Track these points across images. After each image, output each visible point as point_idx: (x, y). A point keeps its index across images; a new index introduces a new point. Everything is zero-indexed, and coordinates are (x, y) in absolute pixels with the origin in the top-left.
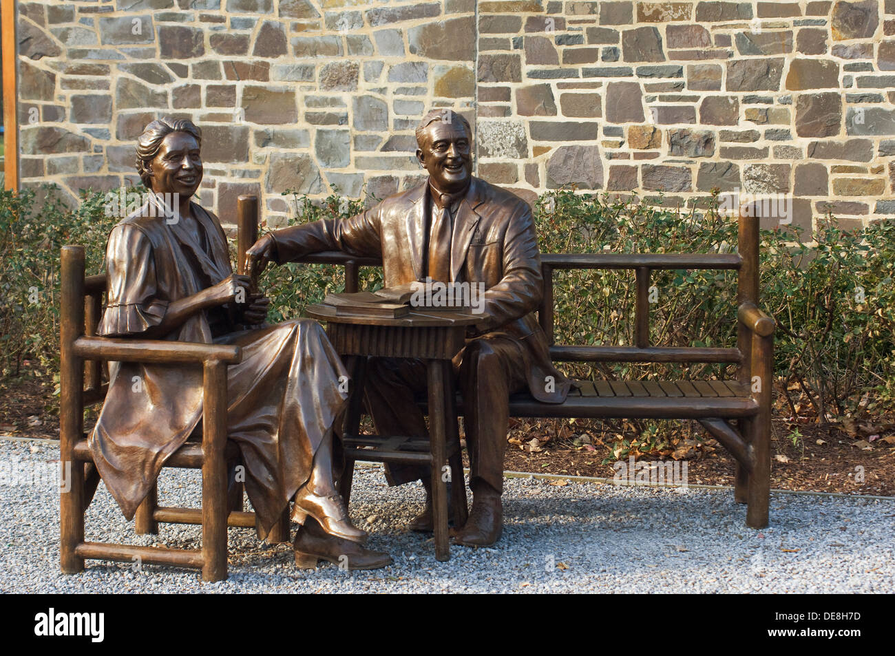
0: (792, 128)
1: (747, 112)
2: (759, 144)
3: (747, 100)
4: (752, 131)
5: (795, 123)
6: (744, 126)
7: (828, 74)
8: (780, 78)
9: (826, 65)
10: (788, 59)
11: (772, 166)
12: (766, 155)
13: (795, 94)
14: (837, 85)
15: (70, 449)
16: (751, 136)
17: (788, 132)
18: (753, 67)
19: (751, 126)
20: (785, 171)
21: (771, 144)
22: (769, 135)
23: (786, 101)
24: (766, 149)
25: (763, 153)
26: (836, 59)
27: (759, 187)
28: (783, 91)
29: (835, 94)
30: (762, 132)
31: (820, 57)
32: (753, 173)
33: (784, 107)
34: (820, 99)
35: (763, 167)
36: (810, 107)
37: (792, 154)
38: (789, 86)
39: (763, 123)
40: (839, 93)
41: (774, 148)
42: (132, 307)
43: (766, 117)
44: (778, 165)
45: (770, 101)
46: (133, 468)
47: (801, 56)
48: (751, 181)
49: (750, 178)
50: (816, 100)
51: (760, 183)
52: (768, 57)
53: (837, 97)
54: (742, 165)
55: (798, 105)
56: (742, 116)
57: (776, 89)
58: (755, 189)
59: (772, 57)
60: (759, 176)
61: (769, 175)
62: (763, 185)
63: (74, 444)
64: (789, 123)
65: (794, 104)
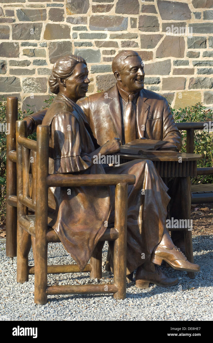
0: (47, 59)
1: (24, 51)
2: (30, 67)
3: (23, 45)
4: (26, 60)
5: (48, 57)
6: (22, 58)
7: (65, 32)
8: (40, 33)
9: (64, 27)
10: (44, 24)
11: (37, 78)
12: (34, 73)
13: (48, 42)
14: (70, 38)
15: (44, 236)
16: (26, 63)
17: (45, 61)
18: (26, 28)
19: (26, 58)
20: (44, 81)
21: (37, 67)
22: (35, 62)
23: (44, 45)
24: (34, 70)
25: (33, 72)
26: (69, 24)
27: (31, 89)
28: (42, 40)
29: (69, 42)
30: (32, 61)
31: (61, 23)
32: (27, 82)
33: (42, 48)
34: (61, 45)
35: (33, 79)
36: (56, 48)
37: (48, 72)
38: (45, 38)
39: (32, 56)
40: (71, 42)
41: (38, 69)
42: (78, 157)
43: (33, 53)
44: (40, 78)
45: (35, 45)
46: (83, 243)
47: (51, 22)
48: (26, 86)
49: (26, 85)
50: (60, 44)
51: (31, 87)
52: (34, 22)
53: (70, 43)
54: (21, 78)
55: (50, 47)
56: (21, 53)
57: (39, 39)
58: (28, 90)
59: (36, 22)
60: (30, 84)
61: (36, 83)
62: (33, 88)
63: (46, 232)
64: (45, 56)
65: (48, 47)
